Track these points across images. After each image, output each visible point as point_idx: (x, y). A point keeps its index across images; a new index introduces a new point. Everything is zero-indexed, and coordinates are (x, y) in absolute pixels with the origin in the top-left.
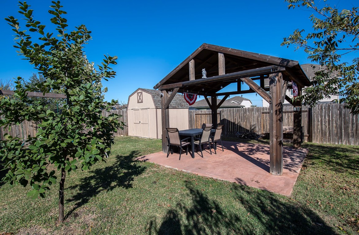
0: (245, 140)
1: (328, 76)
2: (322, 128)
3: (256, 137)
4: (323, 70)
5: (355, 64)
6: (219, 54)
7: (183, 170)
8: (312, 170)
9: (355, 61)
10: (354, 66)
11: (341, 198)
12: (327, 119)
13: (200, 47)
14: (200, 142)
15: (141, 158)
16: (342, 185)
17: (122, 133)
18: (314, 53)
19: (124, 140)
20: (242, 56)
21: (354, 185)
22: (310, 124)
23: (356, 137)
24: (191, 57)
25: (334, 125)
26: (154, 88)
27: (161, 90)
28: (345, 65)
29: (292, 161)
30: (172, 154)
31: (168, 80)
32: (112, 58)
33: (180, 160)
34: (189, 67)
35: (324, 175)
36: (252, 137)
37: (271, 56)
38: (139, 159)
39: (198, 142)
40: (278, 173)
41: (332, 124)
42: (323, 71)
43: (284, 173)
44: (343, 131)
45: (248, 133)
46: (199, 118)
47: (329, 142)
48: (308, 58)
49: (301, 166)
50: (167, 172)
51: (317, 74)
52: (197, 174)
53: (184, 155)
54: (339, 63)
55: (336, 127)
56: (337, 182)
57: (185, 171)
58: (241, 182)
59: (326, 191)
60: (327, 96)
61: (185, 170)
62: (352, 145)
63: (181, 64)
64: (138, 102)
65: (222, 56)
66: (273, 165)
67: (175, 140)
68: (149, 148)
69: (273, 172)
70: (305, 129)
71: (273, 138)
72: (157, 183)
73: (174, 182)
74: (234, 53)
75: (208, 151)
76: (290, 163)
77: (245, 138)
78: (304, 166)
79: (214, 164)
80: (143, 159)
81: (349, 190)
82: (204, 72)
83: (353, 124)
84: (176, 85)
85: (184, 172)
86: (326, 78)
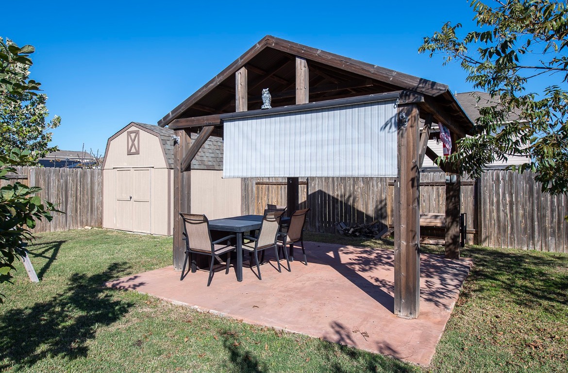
0: (355, 239)
1: (502, 117)
2: (498, 217)
3: (377, 234)
4: (494, 105)
5: (549, 97)
6: (298, 60)
7: (211, 311)
8: (476, 306)
9: (550, 92)
10: (547, 100)
11: (525, 367)
12: (508, 199)
13: (259, 43)
14: (256, 245)
15: (128, 281)
16: (530, 338)
17: (87, 221)
18: (477, 71)
19: (91, 238)
20: (343, 67)
21: (552, 338)
22: (477, 209)
23: (558, 237)
24: (240, 63)
25: (521, 212)
26: (159, 123)
27: (175, 130)
28: (533, 98)
29: (441, 284)
30: (194, 271)
31: (189, 108)
32: (18, 49)
33: (209, 285)
34: (236, 82)
35: (497, 317)
36: (369, 233)
37: (397, 73)
38: (123, 282)
39: (253, 244)
40: (411, 314)
41: (517, 209)
42: (493, 108)
43: (422, 314)
44: (536, 223)
45: (360, 226)
46: (264, 191)
47: (511, 244)
48: (467, 79)
49: (457, 296)
50: (173, 316)
51: (484, 112)
52: (241, 321)
53: (219, 275)
54: (522, 94)
55: (524, 215)
56: (521, 332)
57: (215, 312)
58: (342, 332)
59: (499, 352)
60: (501, 156)
61: (215, 309)
62: (552, 251)
63: (219, 76)
64: (129, 153)
65: (303, 64)
66: (401, 297)
67: (201, 242)
68: (144, 258)
69: (400, 311)
70: (468, 220)
71: (400, 239)
72: (144, 345)
73: (186, 340)
74: (327, 61)
75: (275, 263)
76: (438, 288)
77: (356, 236)
78: (463, 295)
79: (283, 294)
80: (131, 283)
81: (541, 348)
82: (266, 95)
83: (552, 211)
84: (207, 120)
85: (212, 315)
86: (500, 121)
